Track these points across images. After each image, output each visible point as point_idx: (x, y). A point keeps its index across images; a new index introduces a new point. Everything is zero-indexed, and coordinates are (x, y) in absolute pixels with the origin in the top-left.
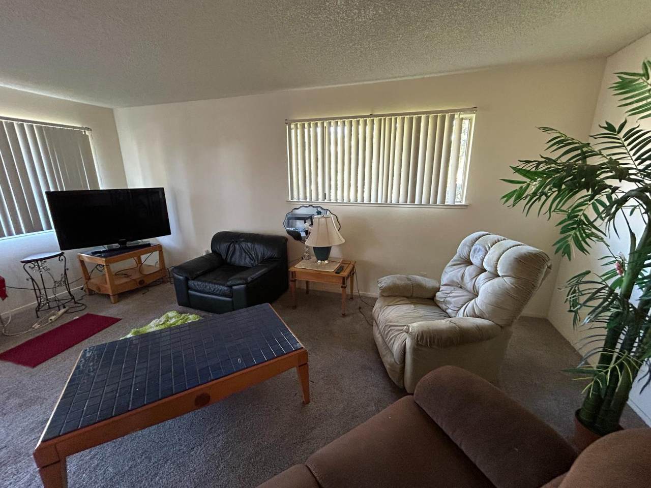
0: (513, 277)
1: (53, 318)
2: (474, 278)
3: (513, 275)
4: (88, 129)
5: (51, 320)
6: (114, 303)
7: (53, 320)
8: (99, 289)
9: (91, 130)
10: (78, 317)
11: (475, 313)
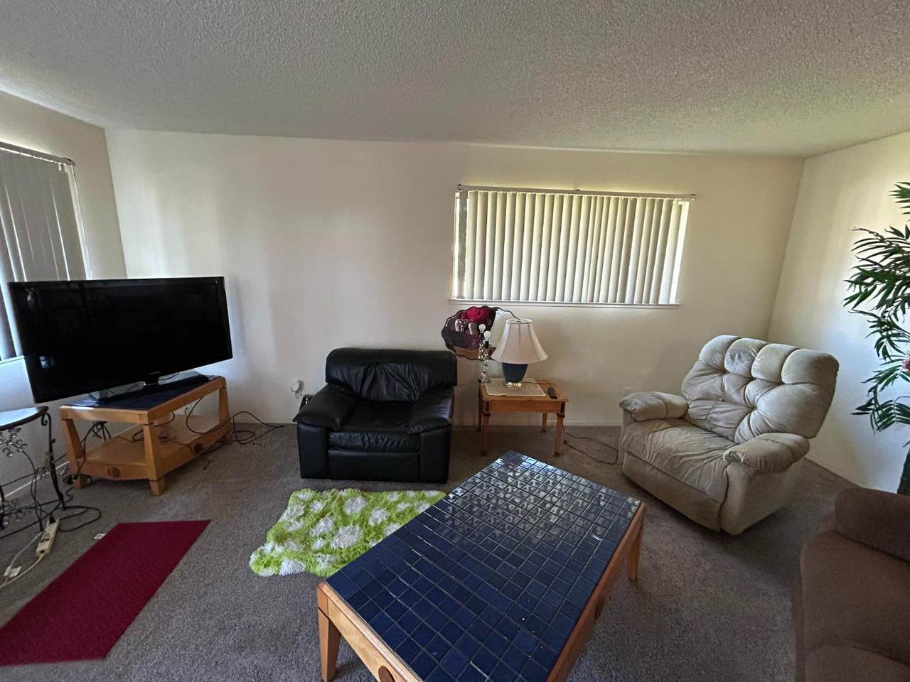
0: (812, 383)
1: (45, 546)
2: (741, 388)
3: (812, 381)
4: (69, 161)
5: (42, 552)
6: (160, 494)
7: (47, 552)
8: (116, 472)
9: (74, 164)
10: (103, 535)
11: (770, 427)
